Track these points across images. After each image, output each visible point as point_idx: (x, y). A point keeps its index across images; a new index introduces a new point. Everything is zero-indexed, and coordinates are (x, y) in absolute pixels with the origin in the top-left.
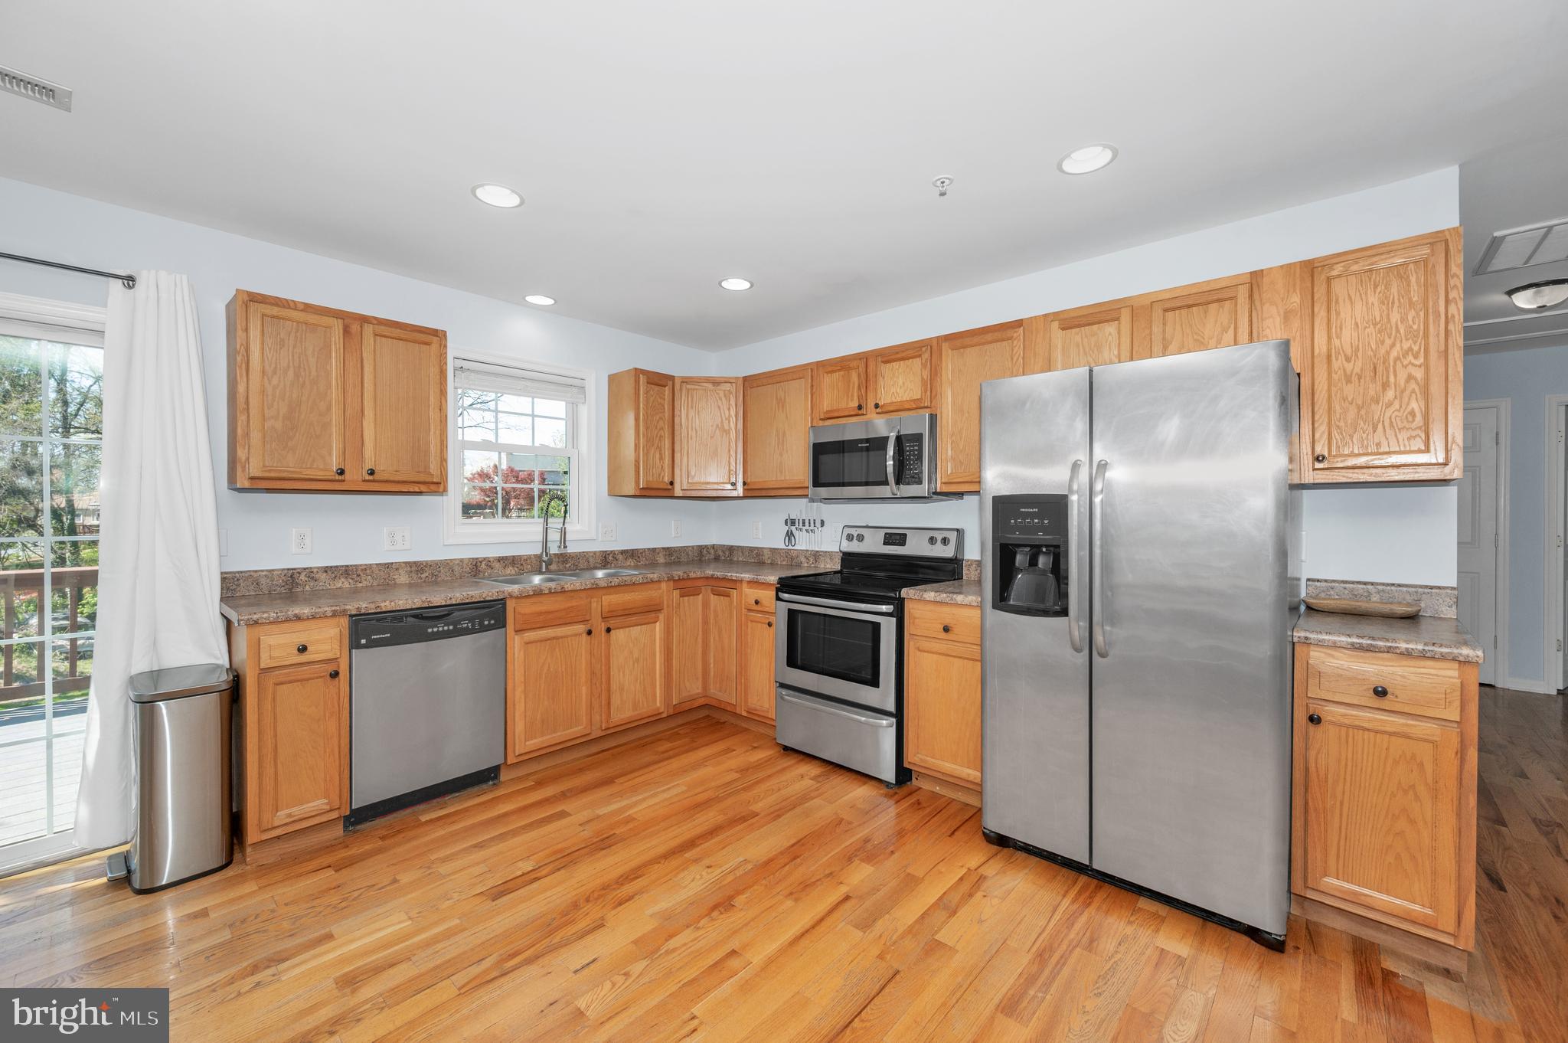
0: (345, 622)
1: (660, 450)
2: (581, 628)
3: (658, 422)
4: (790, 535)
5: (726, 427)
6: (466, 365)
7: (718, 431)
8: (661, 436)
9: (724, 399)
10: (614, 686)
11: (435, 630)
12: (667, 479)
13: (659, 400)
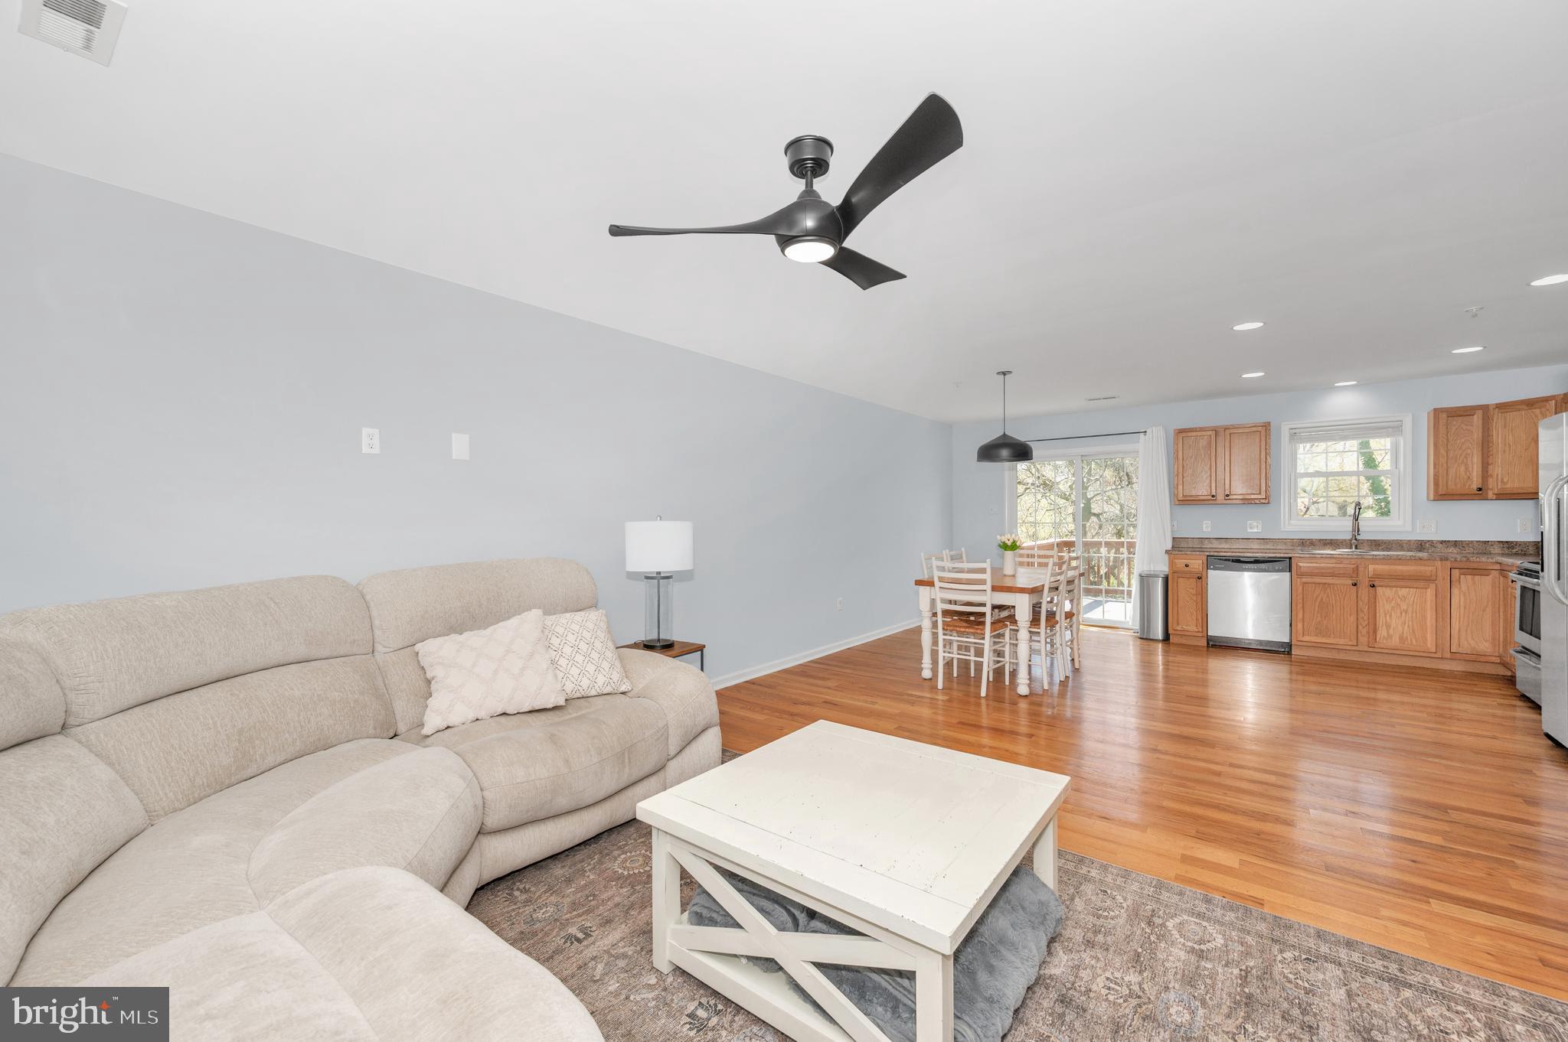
0: (1204, 558)
1: (1466, 464)
3: (1463, 444)
6: (1296, 431)
8: (1467, 455)
10: (1381, 623)
12: (1475, 485)
13: (1465, 427)
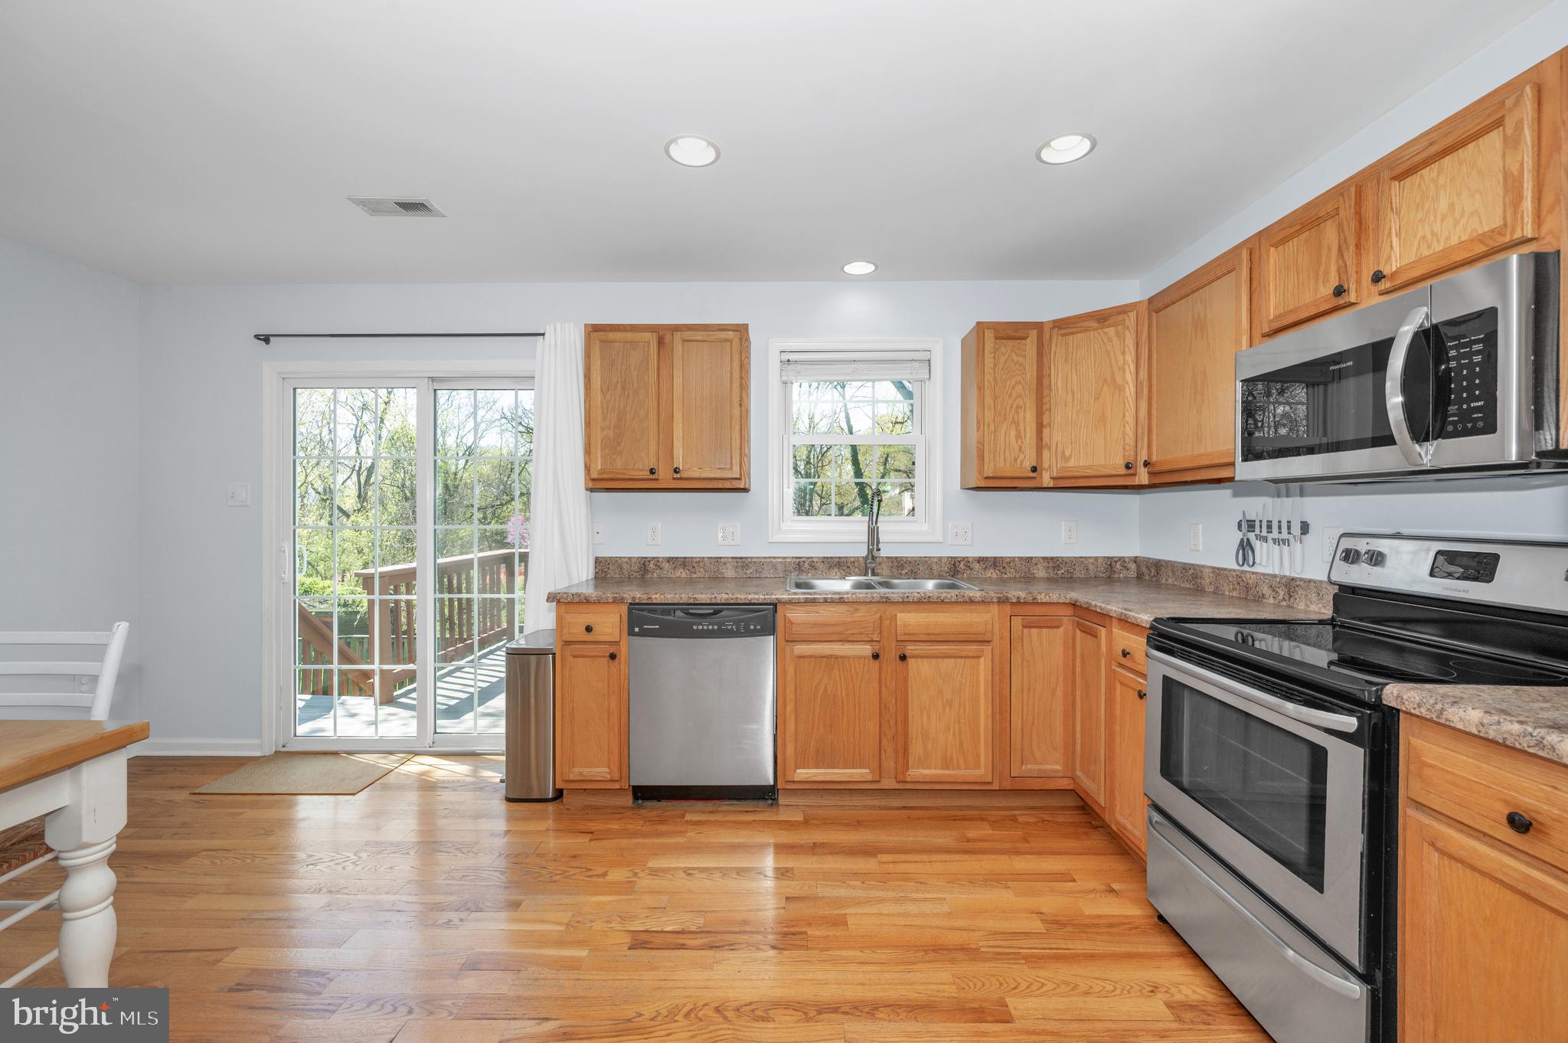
0: (624, 609)
1: (1017, 424)
2: (867, 650)
3: (1013, 388)
4: (1245, 547)
5: (1119, 381)
6: (793, 357)
7: (1105, 388)
8: (1019, 407)
9: (1115, 339)
10: (914, 730)
11: (700, 627)
12: (1028, 464)
13: (1015, 358)
